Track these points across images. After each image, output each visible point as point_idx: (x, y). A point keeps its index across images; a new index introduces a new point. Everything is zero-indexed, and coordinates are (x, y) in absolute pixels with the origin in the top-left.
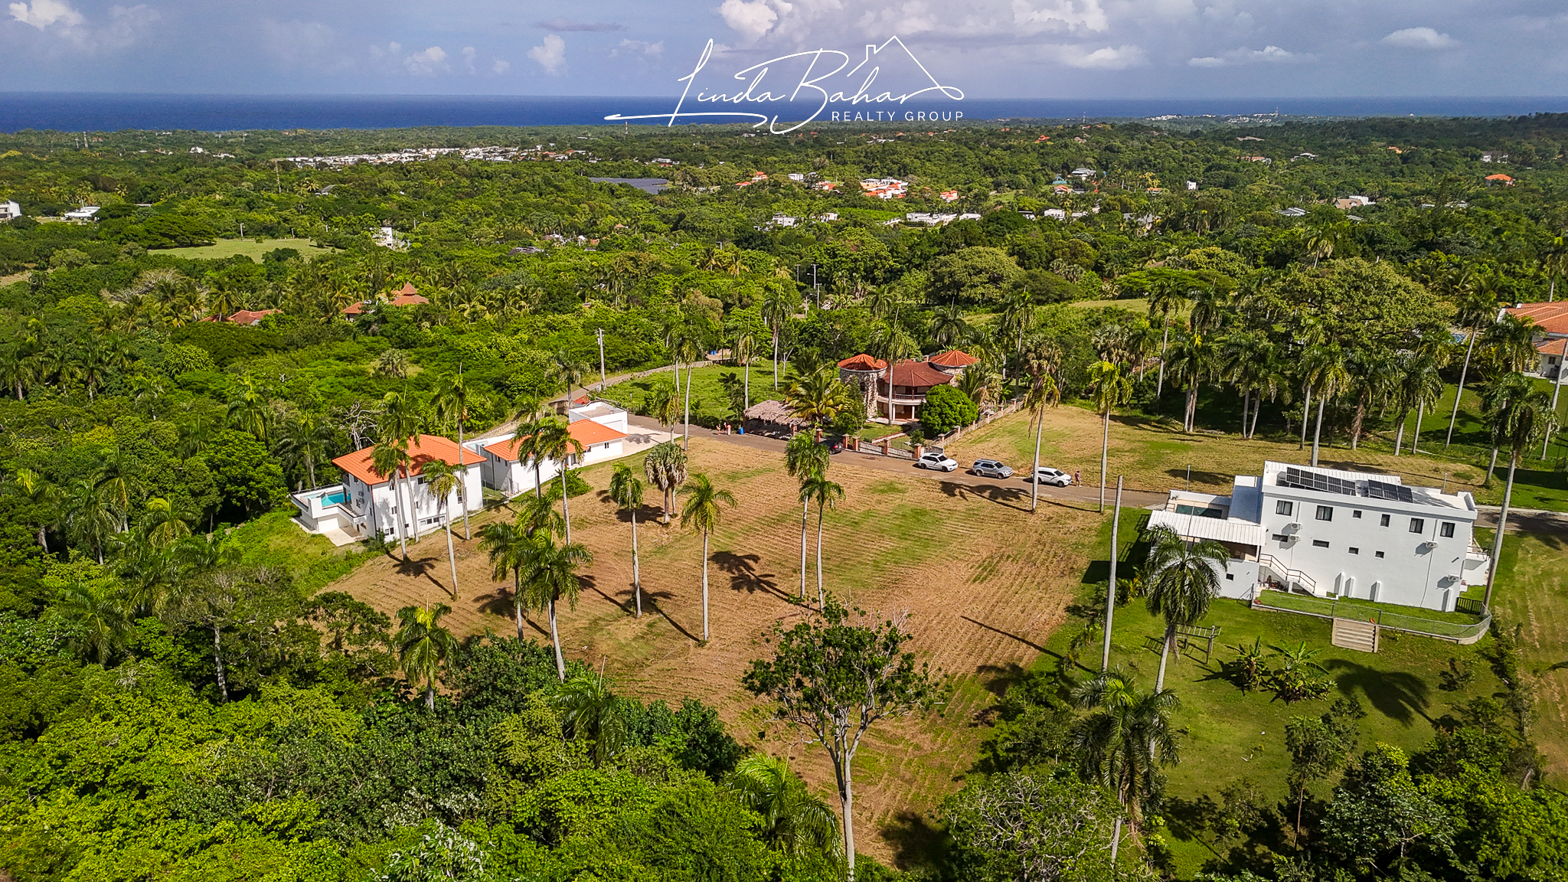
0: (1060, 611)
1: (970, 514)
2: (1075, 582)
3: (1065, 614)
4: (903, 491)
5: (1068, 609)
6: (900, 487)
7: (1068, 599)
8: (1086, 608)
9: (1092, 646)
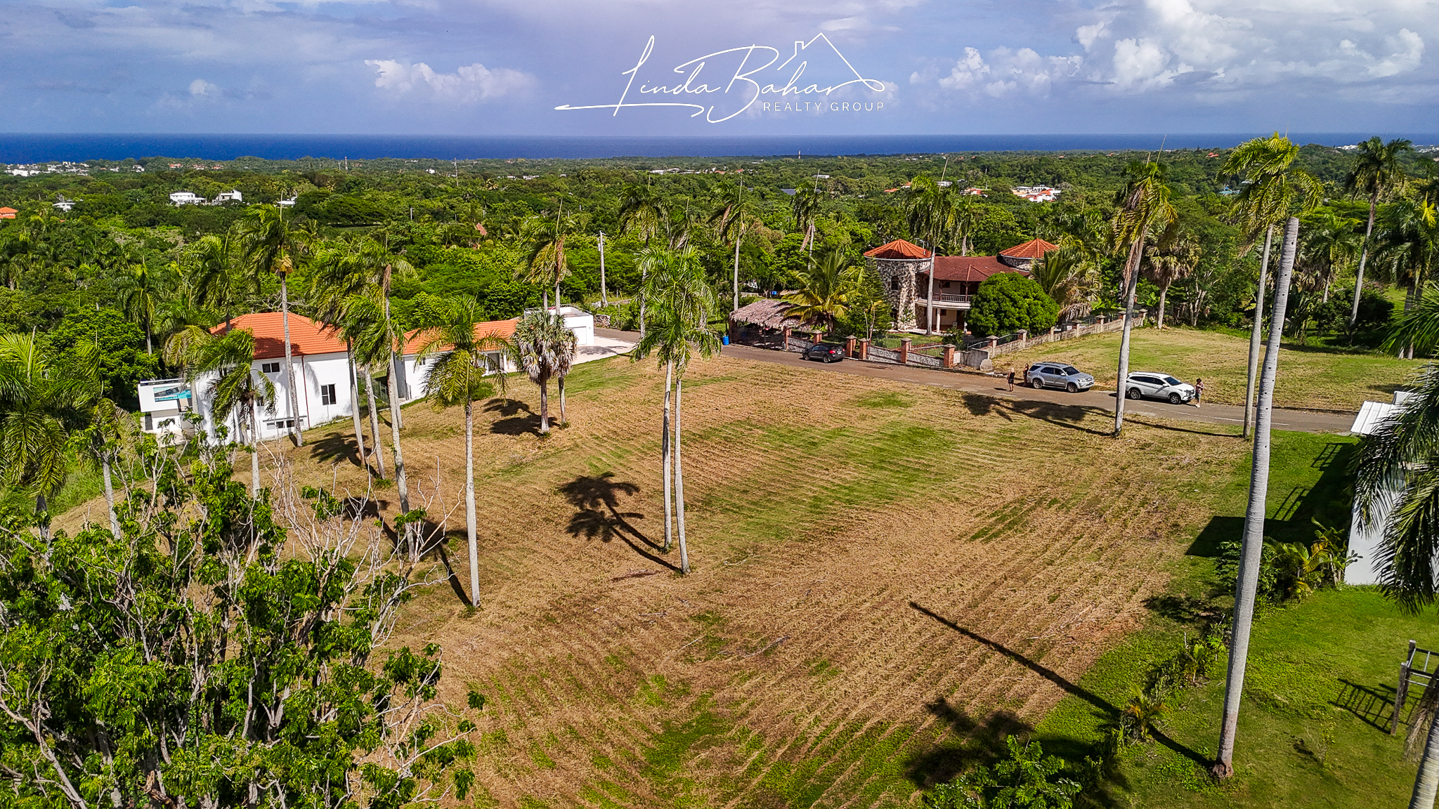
0: (1135, 605)
1: (1004, 437)
2: (1176, 550)
3: (1145, 611)
4: (906, 405)
5: (1151, 603)
6: (905, 399)
7: (1157, 583)
8: (1195, 604)
9: (1201, 690)
